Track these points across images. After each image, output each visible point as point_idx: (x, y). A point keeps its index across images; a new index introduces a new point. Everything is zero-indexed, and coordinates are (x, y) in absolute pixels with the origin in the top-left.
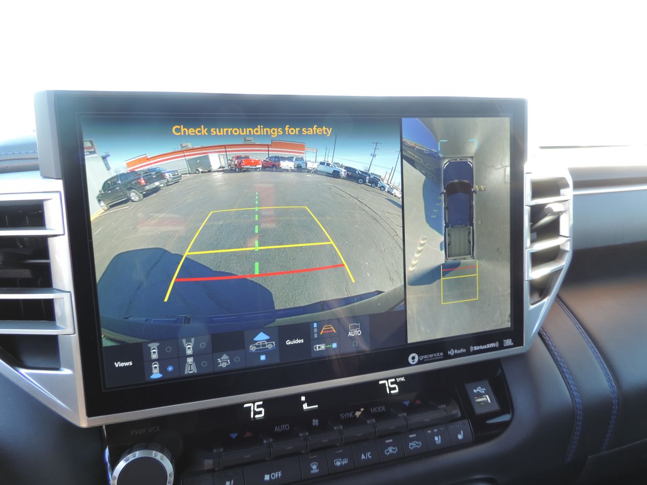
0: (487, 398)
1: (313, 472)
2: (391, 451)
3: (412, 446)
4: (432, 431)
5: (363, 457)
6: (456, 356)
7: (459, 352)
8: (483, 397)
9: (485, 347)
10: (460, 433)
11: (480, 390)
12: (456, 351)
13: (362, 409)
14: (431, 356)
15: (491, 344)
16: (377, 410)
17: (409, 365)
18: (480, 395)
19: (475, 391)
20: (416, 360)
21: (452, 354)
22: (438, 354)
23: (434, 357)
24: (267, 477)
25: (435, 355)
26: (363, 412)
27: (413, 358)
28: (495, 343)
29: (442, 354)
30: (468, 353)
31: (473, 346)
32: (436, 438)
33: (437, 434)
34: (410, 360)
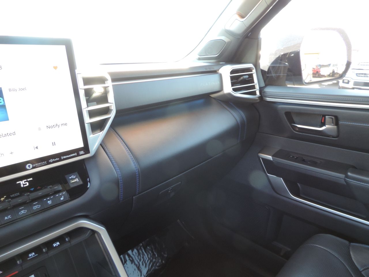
0: (77, 180)
4: (46, 199)
5: (6, 218)
6: (54, 162)
7: (55, 160)
8: (75, 180)
9: (69, 156)
10: (62, 197)
11: (73, 177)
12: (54, 160)
13: (5, 197)
14: (39, 164)
15: (72, 155)
16: (15, 195)
17: (27, 170)
18: (73, 179)
19: (70, 178)
20: (31, 167)
21: (52, 161)
23: (41, 164)
25: (42, 163)
27: (29, 166)
28: (75, 153)
29: (46, 162)
30: (61, 160)
31: (63, 156)
32: (49, 202)
33: (49, 200)
34: (27, 167)
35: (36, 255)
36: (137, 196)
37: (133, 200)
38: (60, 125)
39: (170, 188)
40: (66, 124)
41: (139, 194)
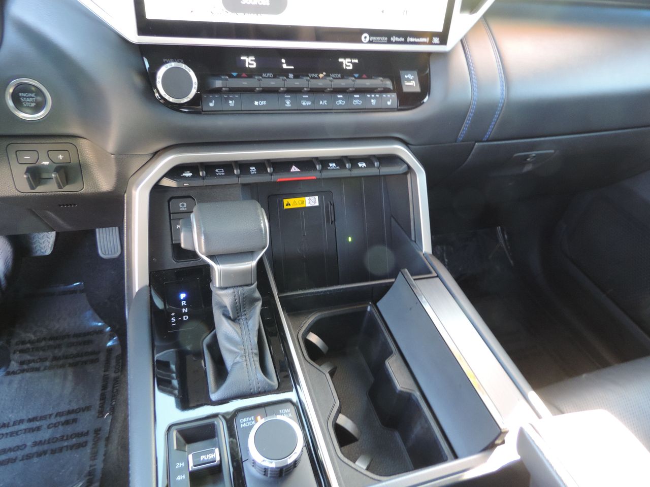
0: (414, 83)
1: (287, 105)
2: (341, 103)
3: (355, 103)
4: (371, 96)
5: (321, 103)
6: (397, 43)
7: (399, 40)
8: (411, 83)
9: (418, 40)
10: (389, 101)
11: (410, 76)
12: (397, 39)
14: (378, 38)
15: (423, 40)
16: (335, 76)
17: (361, 42)
18: (409, 80)
19: (406, 77)
20: (367, 39)
21: (394, 41)
22: (384, 38)
23: (380, 40)
24: (256, 103)
26: (325, 75)
27: (365, 37)
28: (426, 38)
29: (386, 39)
30: (405, 42)
31: (410, 38)
32: (372, 101)
33: (373, 98)
34: (363, 39)
35: (337, 168)
36: (481, 144)
37: (473, 148)
39: (533, 153)
41: (487, 141)
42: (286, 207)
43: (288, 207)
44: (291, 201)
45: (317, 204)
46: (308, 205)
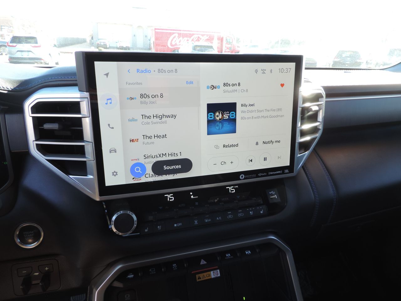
0: (276, 196)
1: (195, 224)
2: (230, 217)
3: (239, 215)
4: (249, 209)
5: (218, 219)
6: (262, 176)
7: (263, 174)
8: (274, 196)
9: (275, 173)
10: (262, 211)
11: (272, 192)
15: (278, 172)
16: (225, 199)
17: (240, 179)
18: (272, 195)
19: (270, 193)
21: (260, 175)
22: (253, 175)
23: (251, 176)
24: (175, 225)
26: (218, 200)
27: (242, 176)
28: (280, 171)
29: (255, 175)
30: (268, 175)
31: (270, 172)
32: (251, 212)
34: (241, 177)
35: (232, 257)
36: (326, 225)
38: (274, 142)
40: (279, 142)
41: (330, 223)
42: (198, 280)
43: (200, 280)
44: (201, 275)
45: (219, 275)
46: (213, 277)
